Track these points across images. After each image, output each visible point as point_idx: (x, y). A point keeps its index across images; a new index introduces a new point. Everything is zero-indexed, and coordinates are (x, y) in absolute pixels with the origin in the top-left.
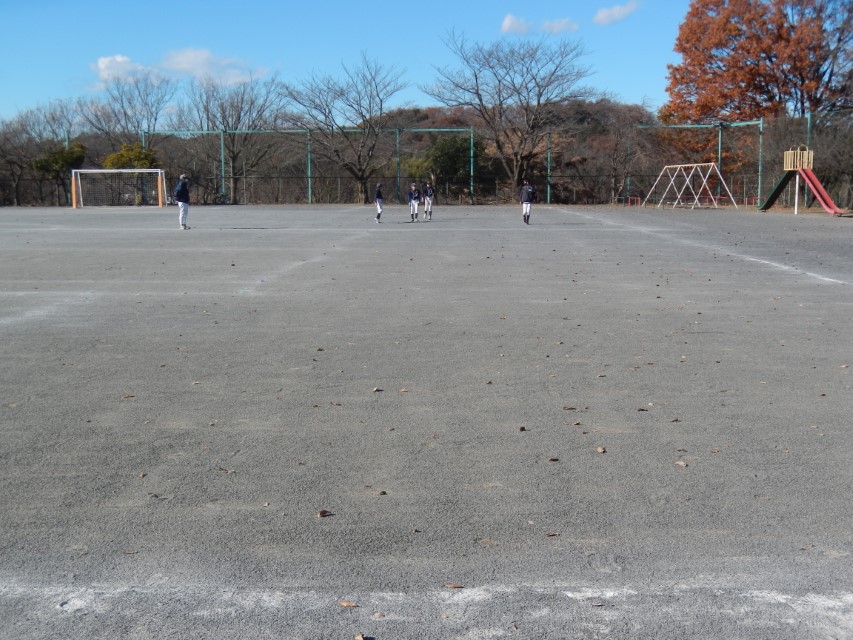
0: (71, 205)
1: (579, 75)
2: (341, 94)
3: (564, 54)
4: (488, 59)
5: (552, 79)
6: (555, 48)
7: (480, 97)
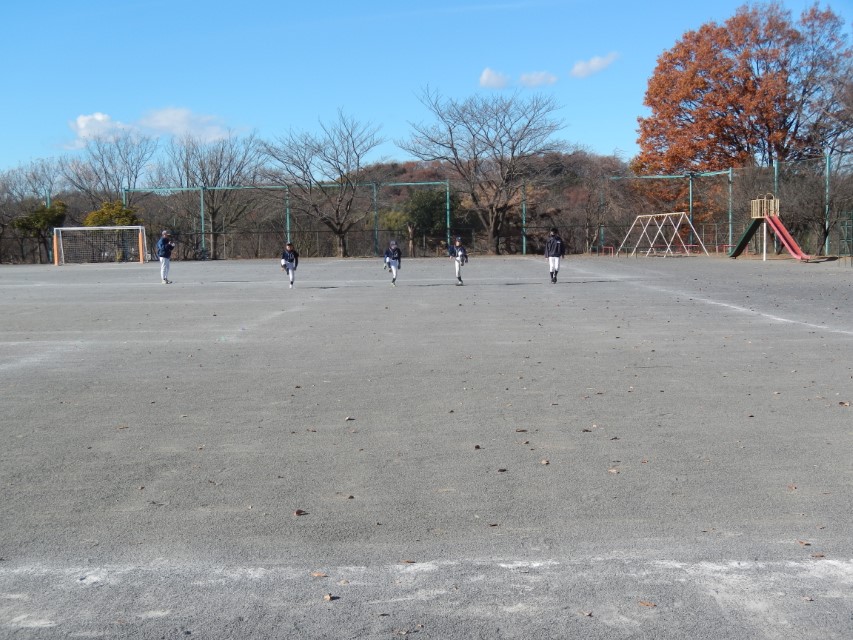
0: (53, 262)
1: (552, 128)
2: (318, 150)
3: (536, 109)
4: (462, 115)
5: (526, 132)
6: (527, 103)
7: (455, 151)
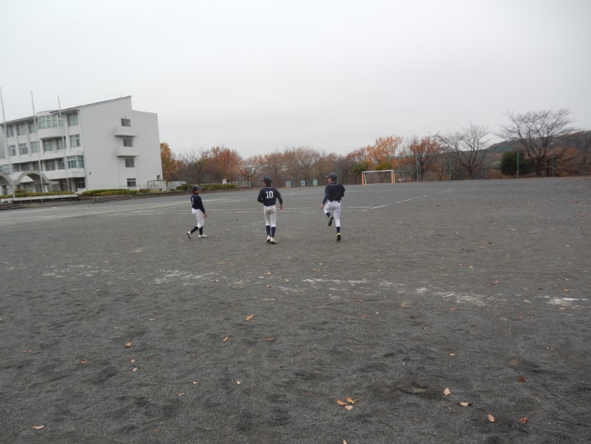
3: (560, 114)
4: (524, 119)
7: (520, 135)
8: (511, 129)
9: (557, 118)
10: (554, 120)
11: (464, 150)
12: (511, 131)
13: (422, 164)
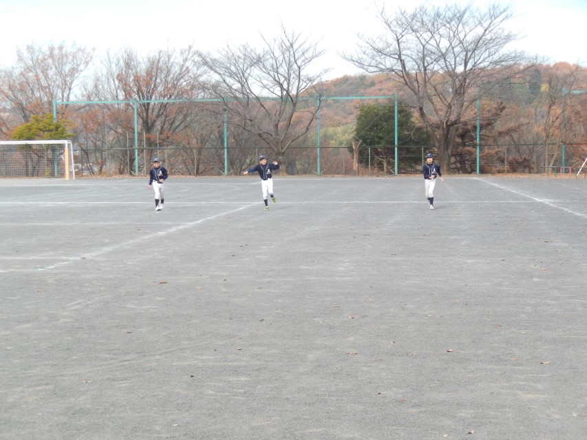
1: (508, 38)
2: (258, 61)
3: (493, 17)
4: (412, 23)
5: (480, 42)
6: (484, 10)
8: (380, 45)
9: (486, 25)
10: (480, 31)
11: (265, 93)
12: (379, 51)
13: (148, 127)
